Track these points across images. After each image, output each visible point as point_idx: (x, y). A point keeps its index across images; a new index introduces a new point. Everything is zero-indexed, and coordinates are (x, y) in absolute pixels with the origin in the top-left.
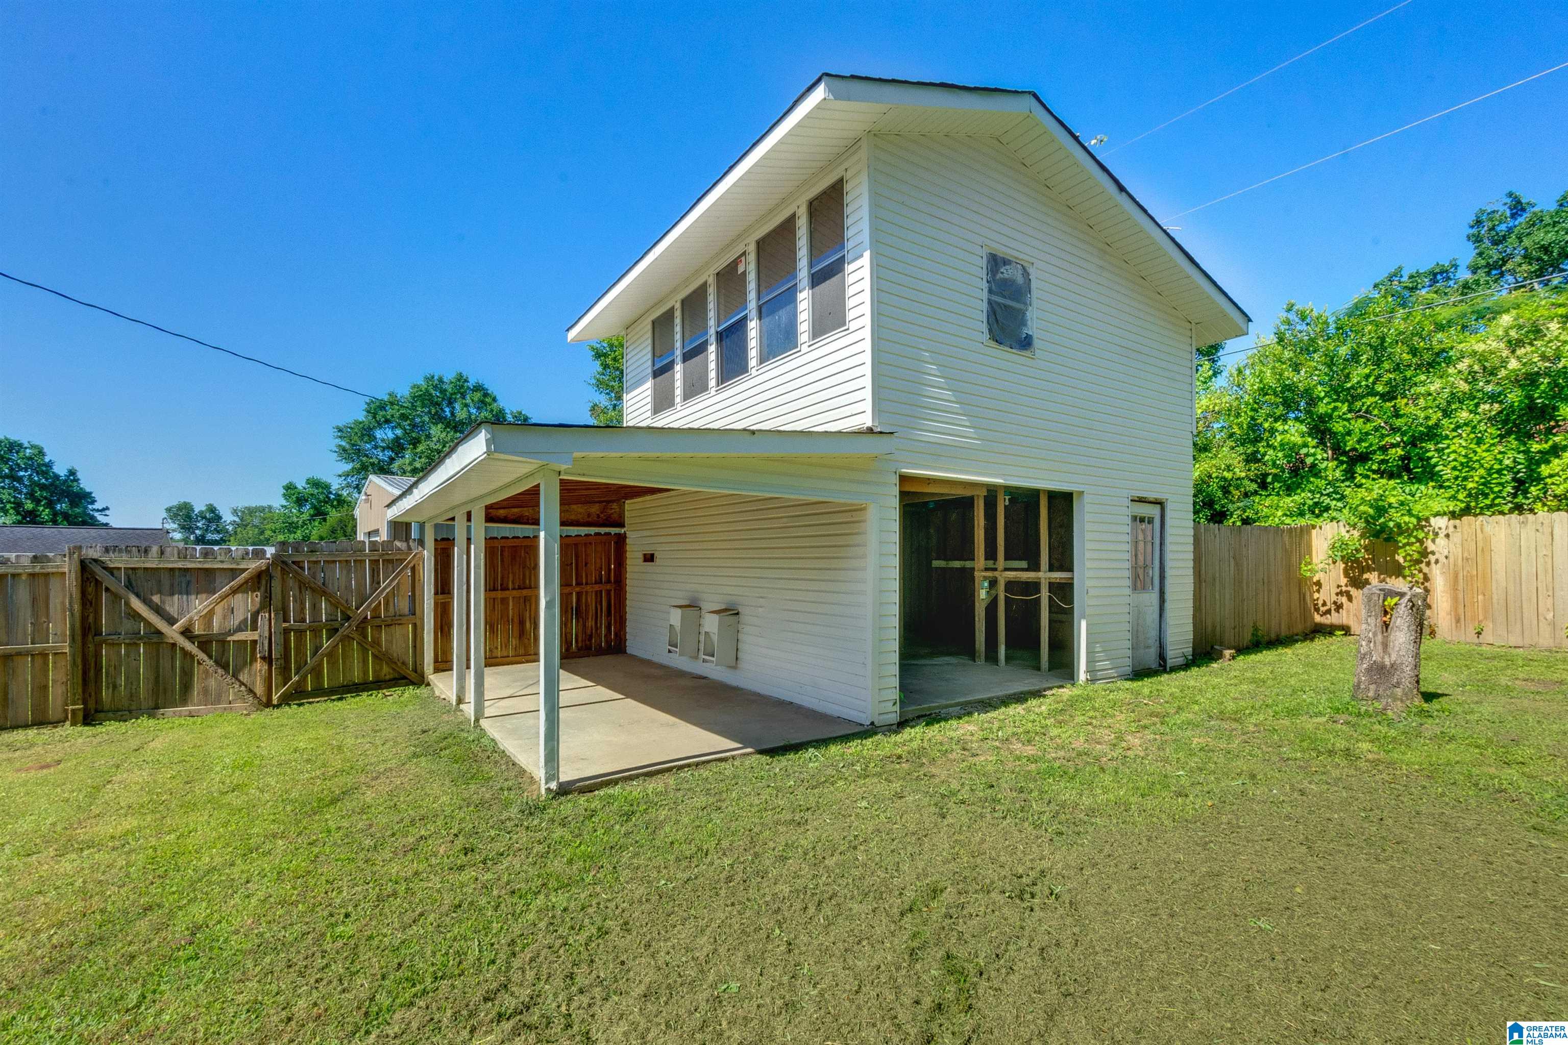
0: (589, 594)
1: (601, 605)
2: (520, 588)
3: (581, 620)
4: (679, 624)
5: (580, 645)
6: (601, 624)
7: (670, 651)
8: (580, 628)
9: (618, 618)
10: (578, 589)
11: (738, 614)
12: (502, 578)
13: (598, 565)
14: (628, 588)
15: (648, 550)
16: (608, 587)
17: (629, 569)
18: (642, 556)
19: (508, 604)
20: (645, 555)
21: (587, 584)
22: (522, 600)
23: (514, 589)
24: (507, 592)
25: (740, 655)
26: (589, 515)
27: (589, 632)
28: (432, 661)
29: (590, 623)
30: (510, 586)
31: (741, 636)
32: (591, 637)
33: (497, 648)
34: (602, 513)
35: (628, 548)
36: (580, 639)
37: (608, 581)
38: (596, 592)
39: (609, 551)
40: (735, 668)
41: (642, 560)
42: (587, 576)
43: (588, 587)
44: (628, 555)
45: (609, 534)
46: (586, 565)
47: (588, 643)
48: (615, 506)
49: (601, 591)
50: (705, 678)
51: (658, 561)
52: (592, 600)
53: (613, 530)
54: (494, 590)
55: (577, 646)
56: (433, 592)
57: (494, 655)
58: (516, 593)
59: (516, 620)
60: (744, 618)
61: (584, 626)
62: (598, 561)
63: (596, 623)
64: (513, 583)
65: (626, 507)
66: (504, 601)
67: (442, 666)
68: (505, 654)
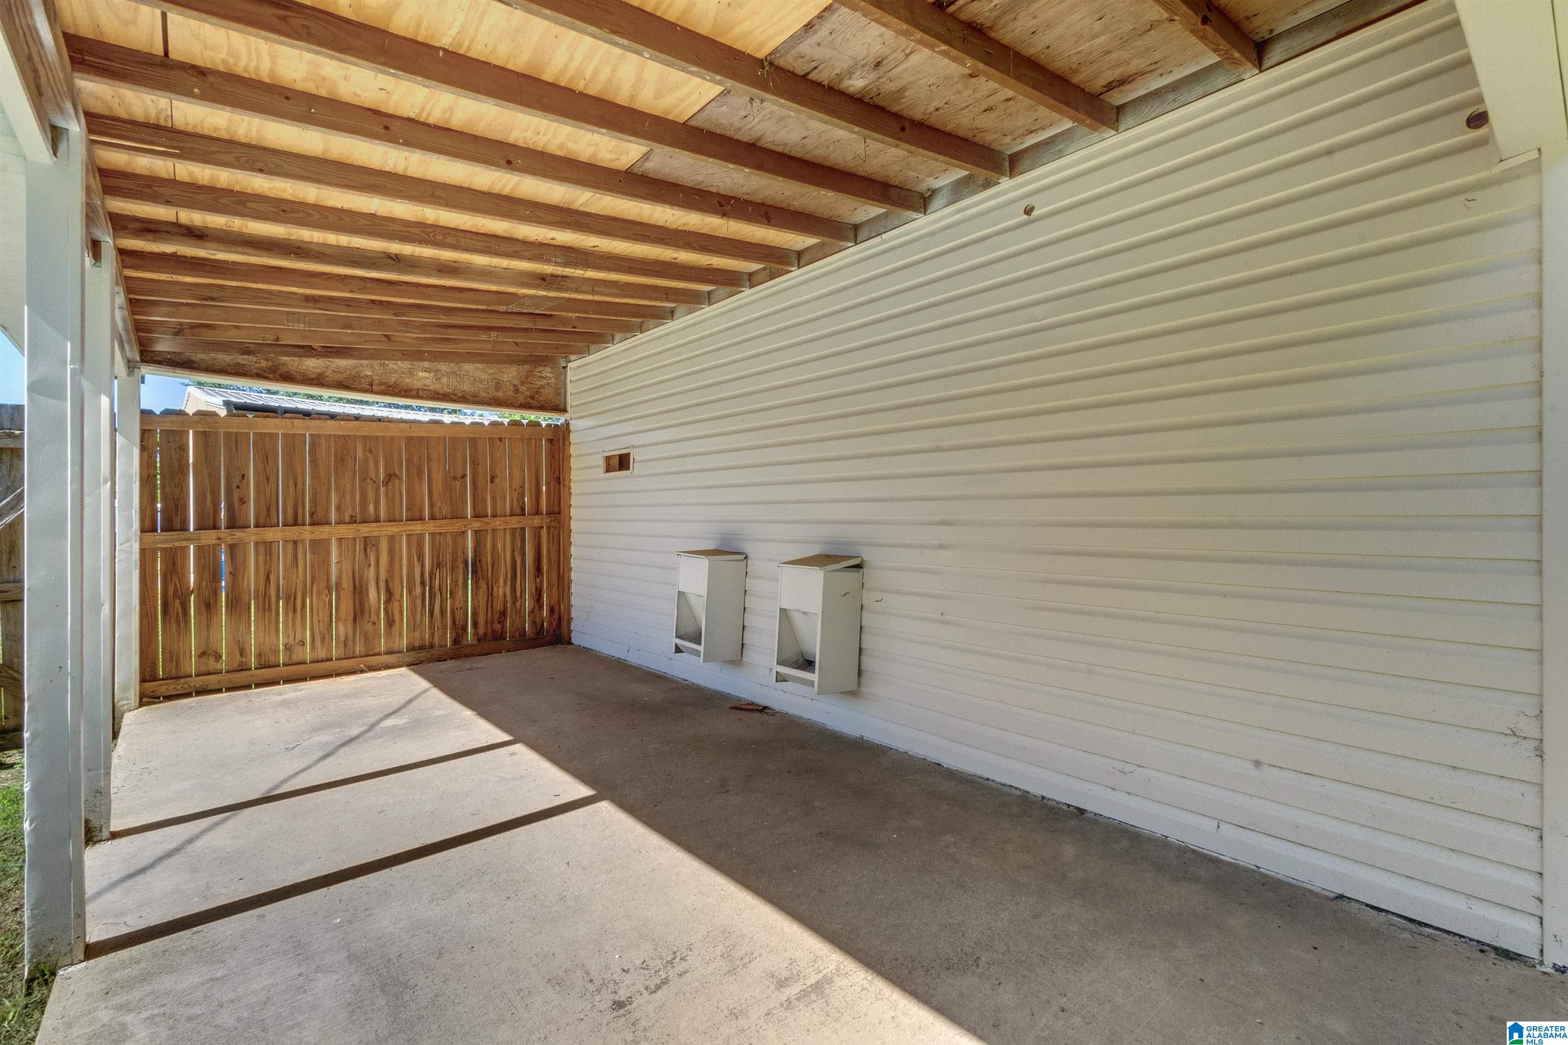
0: (500, 534)
1: (523, 555)
2: (353, 521)
3: (483, 584)
4: (704, 592)
5: (481, 631)
6: (523, 591)
7: (678, 650)
8: (482, 597)
9: (554, 578)
10: (476, 525)
11: (859, 567)
12: (314, 501)
13: (517, 482)
14: (573, 525)
15: (616, 448)
16: (537, 521)
17: (575, 488)
18: (601, 463)
19: (328, 554)
20: (608, 459)
21: (494, 516)
22: (359, 547)
23: (339, 522)
24: (326, 529)
25: (868, 663)
26: (498, 386)
27: (499, 606)
28: (135, 677)
29: (502, 589)
30: (333, 517)
31: (868, 619)
32: (503, 614)
33: (303, 643)
34: (522, 383)
35: (573, 450)
36: (481, 620)
37: (537, 512)
38: (514, 530)
39: (537, 455)
40: (853, 693)
41: (602, 469)
42: (494, 500)
43: (497, 523)
44: (574, 463)
45: (535, 424)
46: (492, 481)
47: (498, 627)
48: (547, 372)
49: (523, 529)
50: (764, 709)
51: (636, 467)
52: (505, 547)
53: (544, 419)
54: (296, 524)
55: (475, 634)
56: (136, 525)
57: (296, 658)
58: (346, 531)
59: (347, 584)
60: (870, 575)
61: (490, 594)
62: (517, 473)
63: (513, 590)
64: (338, 509)
65: (570, 376)
66: (321, 547)
67: (164, 688)
68: (322, 654)
